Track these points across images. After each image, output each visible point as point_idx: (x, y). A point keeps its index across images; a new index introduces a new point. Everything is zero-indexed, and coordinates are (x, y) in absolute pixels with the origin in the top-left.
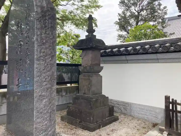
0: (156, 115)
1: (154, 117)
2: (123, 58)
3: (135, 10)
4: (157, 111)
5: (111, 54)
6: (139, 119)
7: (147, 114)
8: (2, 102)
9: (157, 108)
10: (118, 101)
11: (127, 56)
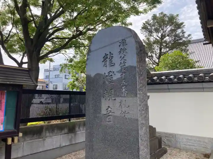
0: (205, 145)
1: (203, 147)
2: (165, 86)
3: (157, 36)
4: (206, 141)
5: (152, 83)
6: (187, 151)
7: (195, 145)
8: (46, 136)
9: (205, 138)
10: (160, 132)
11: (169, 85)
